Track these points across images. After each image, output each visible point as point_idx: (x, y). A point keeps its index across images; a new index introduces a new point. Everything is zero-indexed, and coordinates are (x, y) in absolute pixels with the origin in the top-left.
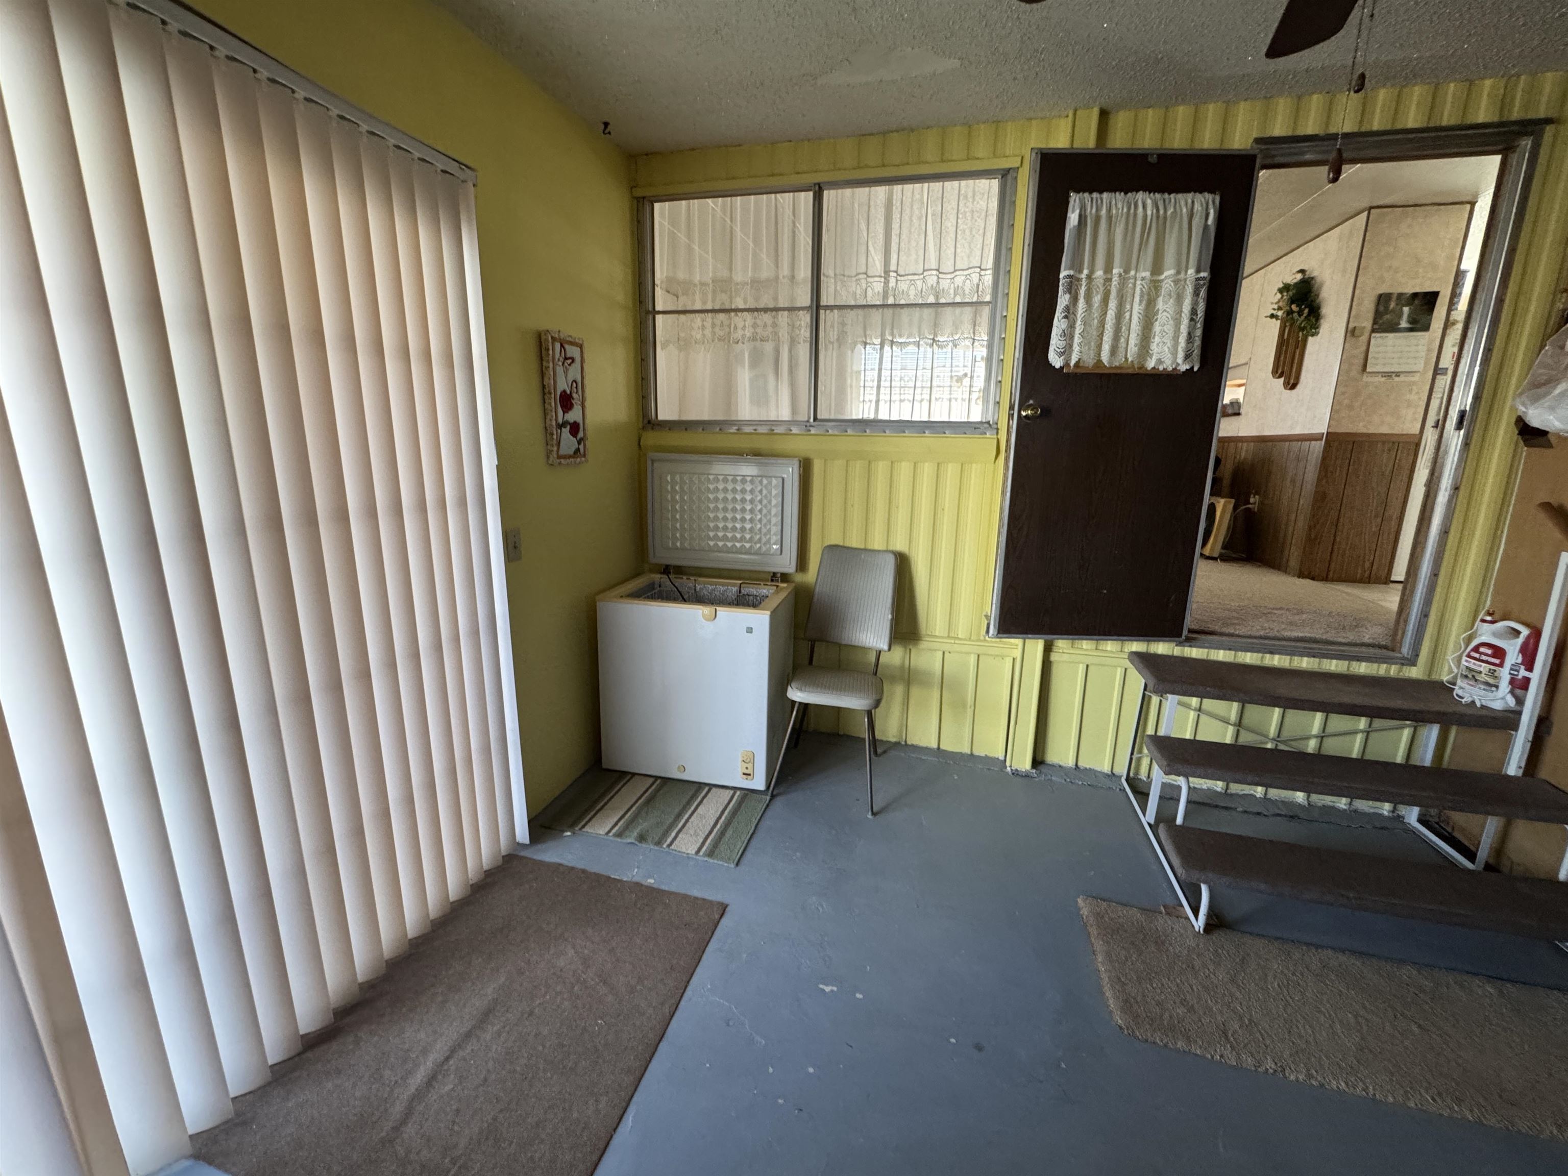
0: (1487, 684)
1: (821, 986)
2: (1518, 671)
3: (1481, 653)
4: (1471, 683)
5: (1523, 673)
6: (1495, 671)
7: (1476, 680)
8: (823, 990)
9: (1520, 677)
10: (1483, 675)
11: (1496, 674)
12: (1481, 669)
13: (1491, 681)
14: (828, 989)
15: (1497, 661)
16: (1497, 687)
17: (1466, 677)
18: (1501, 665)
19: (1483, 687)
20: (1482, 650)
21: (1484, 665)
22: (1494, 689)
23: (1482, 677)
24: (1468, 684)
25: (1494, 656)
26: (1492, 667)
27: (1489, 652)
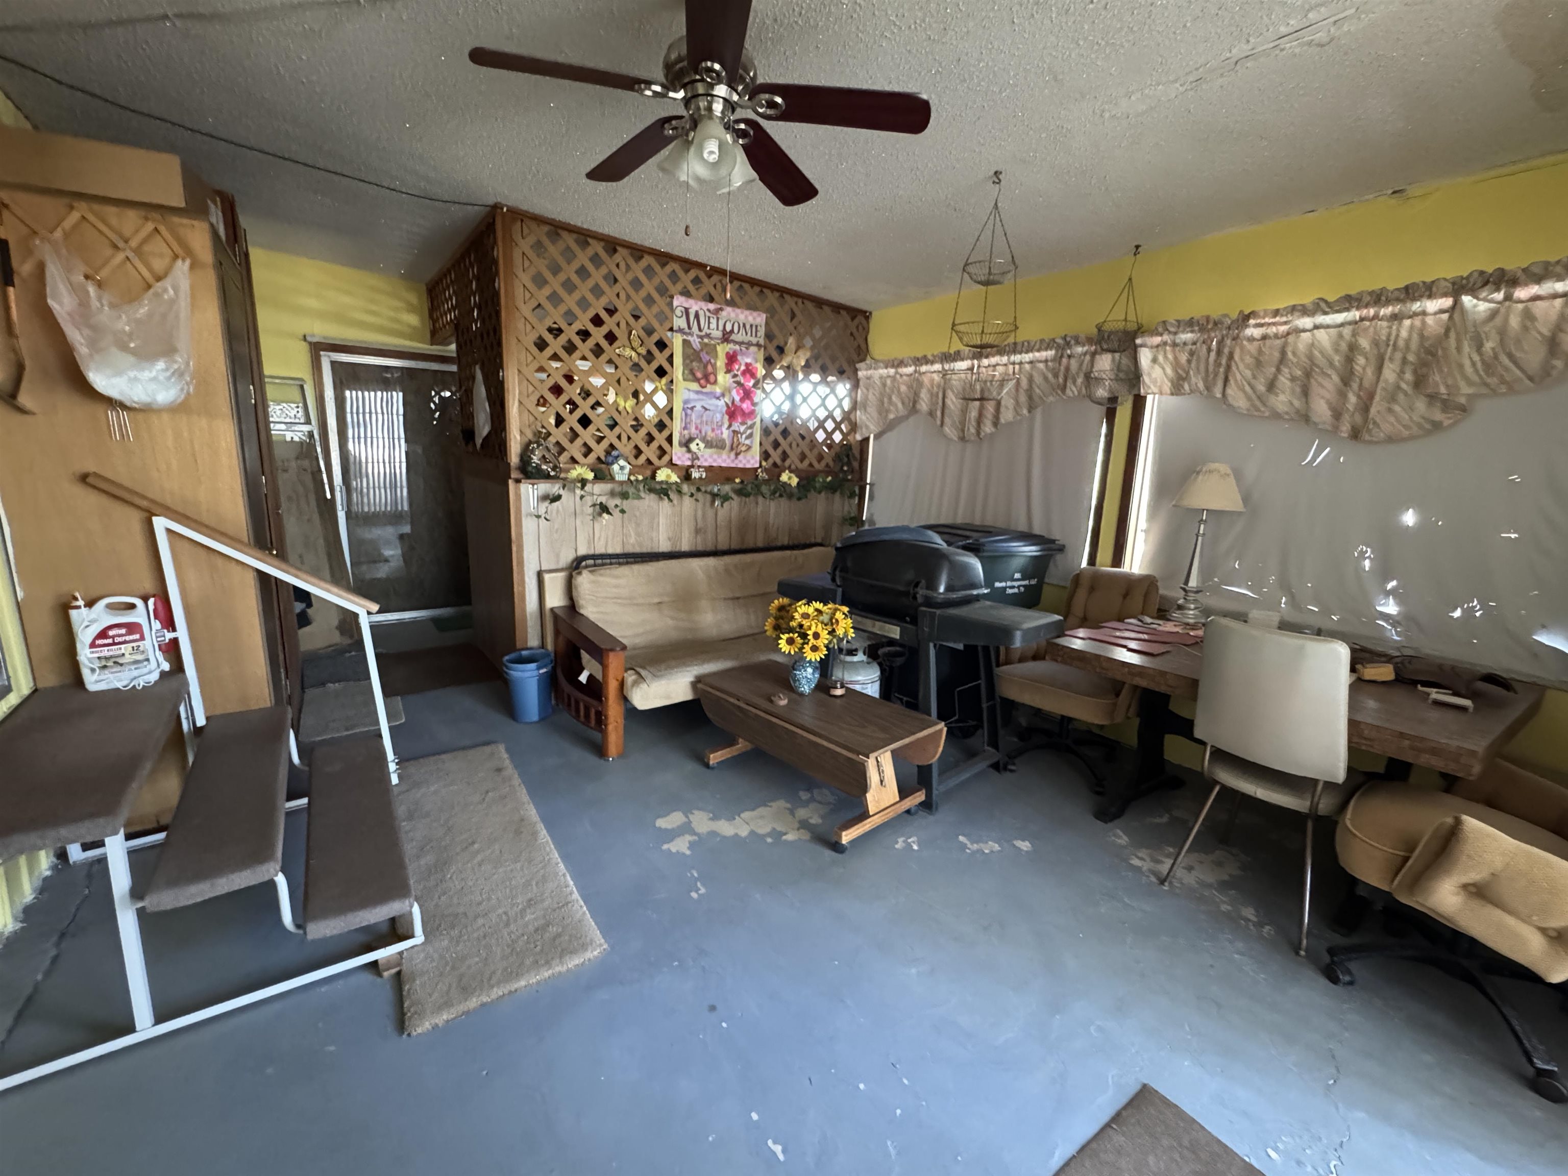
0: (136, 662)
1: (781, 1157)
2: (164, 636)
3: (113, 637)
4: (114, 670)
5: (169, 636)
6: (139, 646)
7: (121, 665)
8: (784, 1151)
9: (167, 641)
10: (127, 656)
11: (141, 649)
12: (123, 651)
13: (140, 657)
14: (778, 1149)
15: (137, 636)
16: (148, 660)
17: (105, 667)
18: (142, 638)
19: (133, 667)
20: (111, 633)
21: (123, 646)
22: (145, 663)
23: (128, 658)
24: (112, 673)
25: (129, 633)
26: (134, 644)
27: (123, 631)
